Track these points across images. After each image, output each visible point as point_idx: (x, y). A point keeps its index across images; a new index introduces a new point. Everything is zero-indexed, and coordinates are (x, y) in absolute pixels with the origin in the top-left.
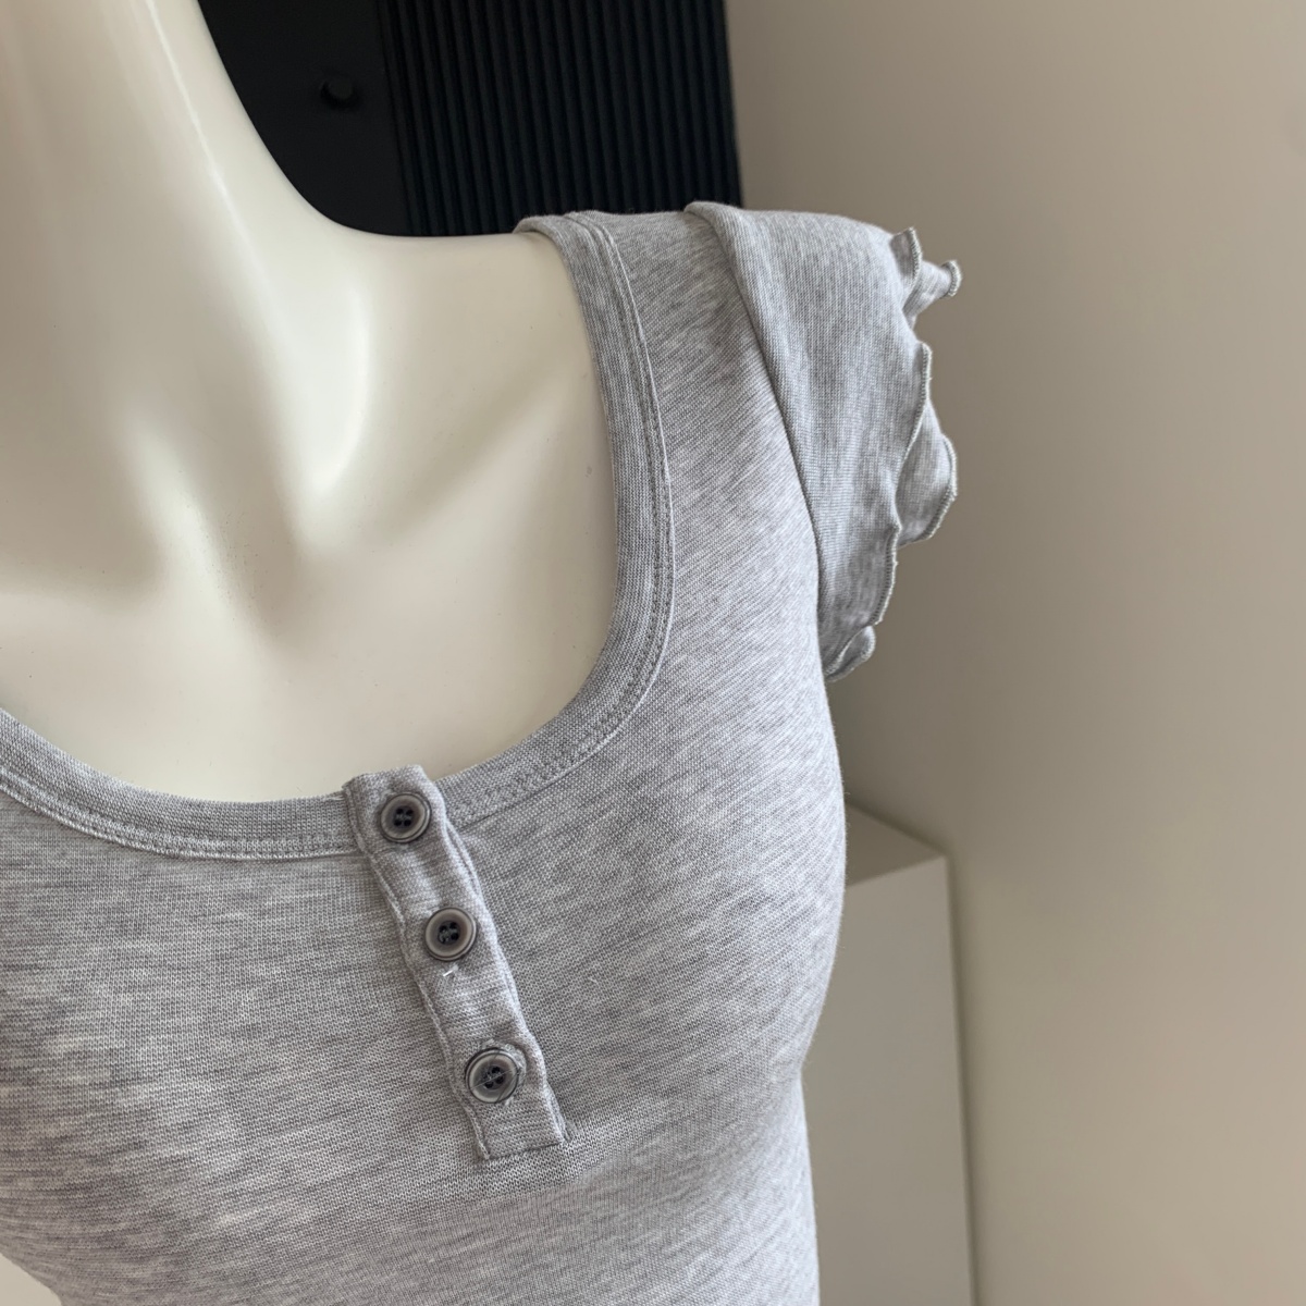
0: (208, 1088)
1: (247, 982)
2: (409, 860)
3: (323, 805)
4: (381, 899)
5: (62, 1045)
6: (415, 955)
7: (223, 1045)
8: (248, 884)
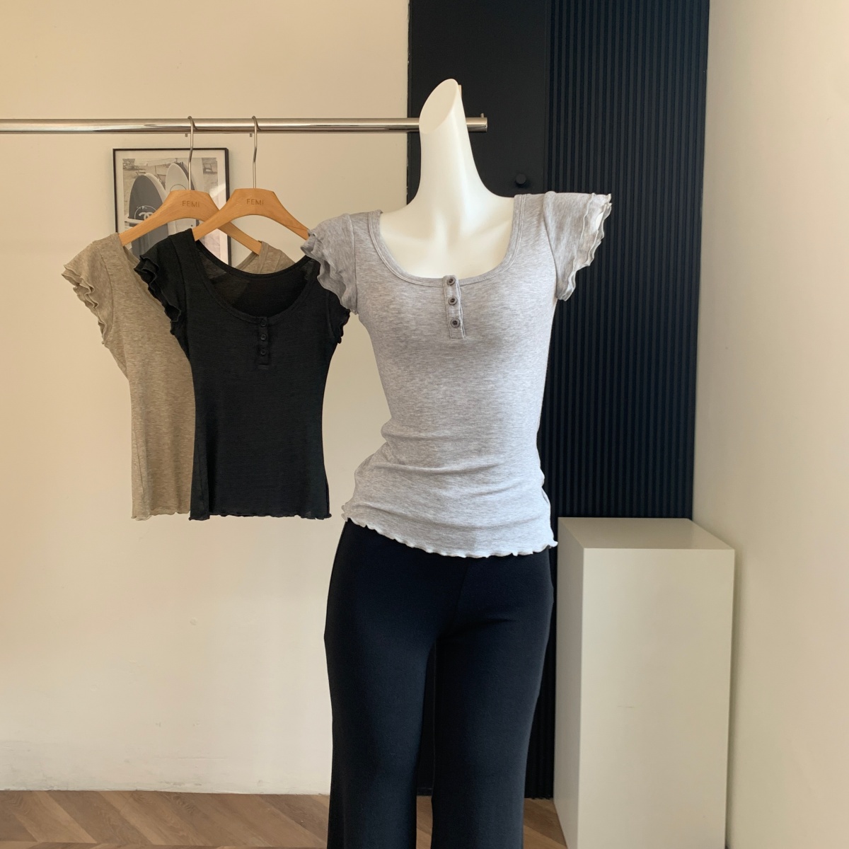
0: (411, 316)
1: (420, 302)
2: (450, 288)
3: (440, 279)
4: (443, 294)
5: (392, 307)
6: (447, 303)
7: (414, 310)
8: (424, 289)
